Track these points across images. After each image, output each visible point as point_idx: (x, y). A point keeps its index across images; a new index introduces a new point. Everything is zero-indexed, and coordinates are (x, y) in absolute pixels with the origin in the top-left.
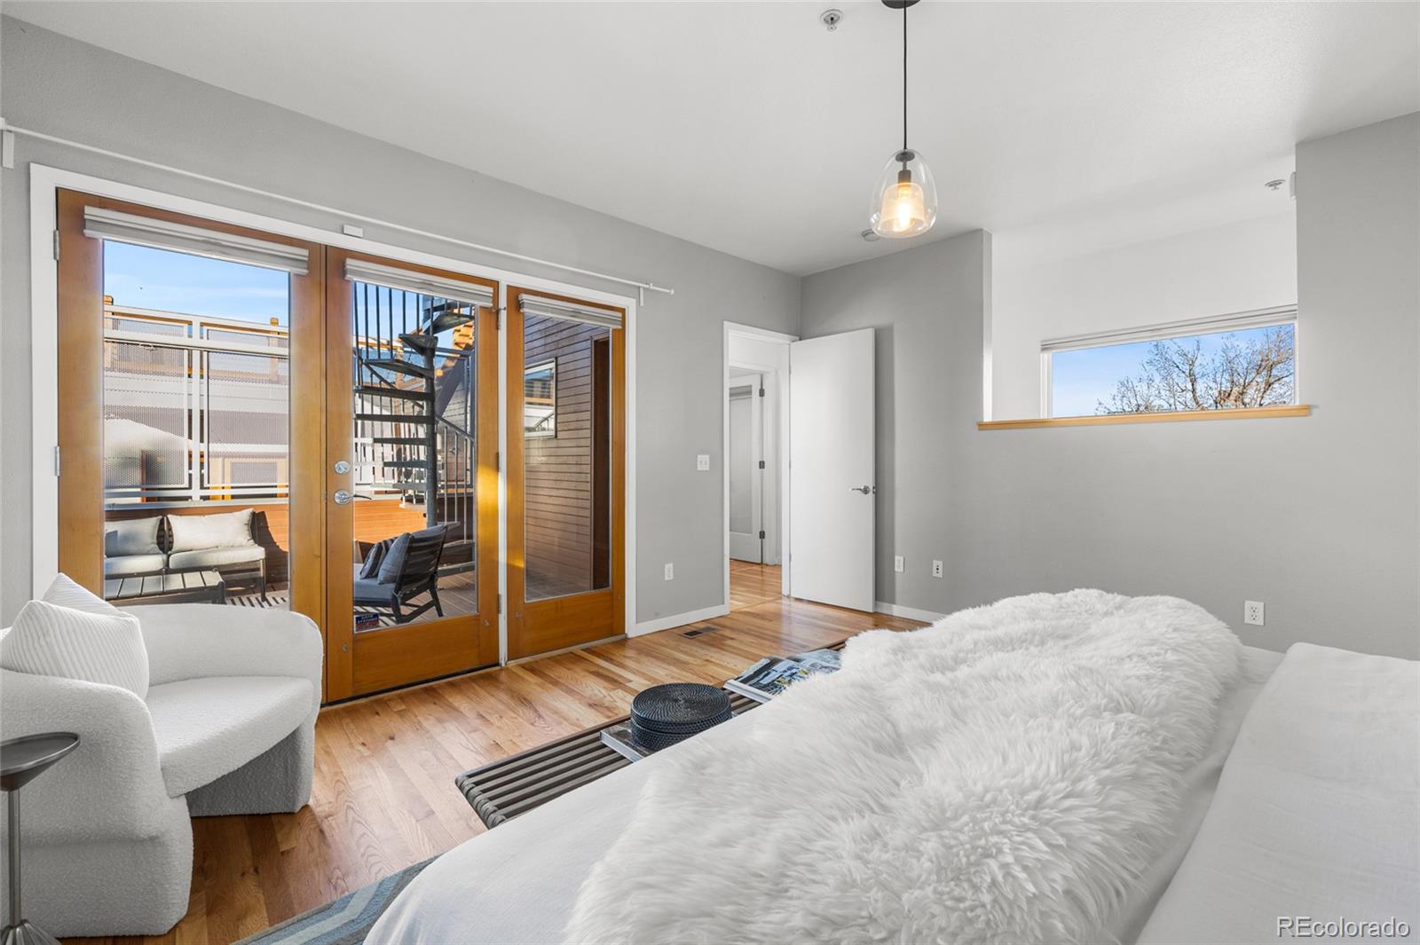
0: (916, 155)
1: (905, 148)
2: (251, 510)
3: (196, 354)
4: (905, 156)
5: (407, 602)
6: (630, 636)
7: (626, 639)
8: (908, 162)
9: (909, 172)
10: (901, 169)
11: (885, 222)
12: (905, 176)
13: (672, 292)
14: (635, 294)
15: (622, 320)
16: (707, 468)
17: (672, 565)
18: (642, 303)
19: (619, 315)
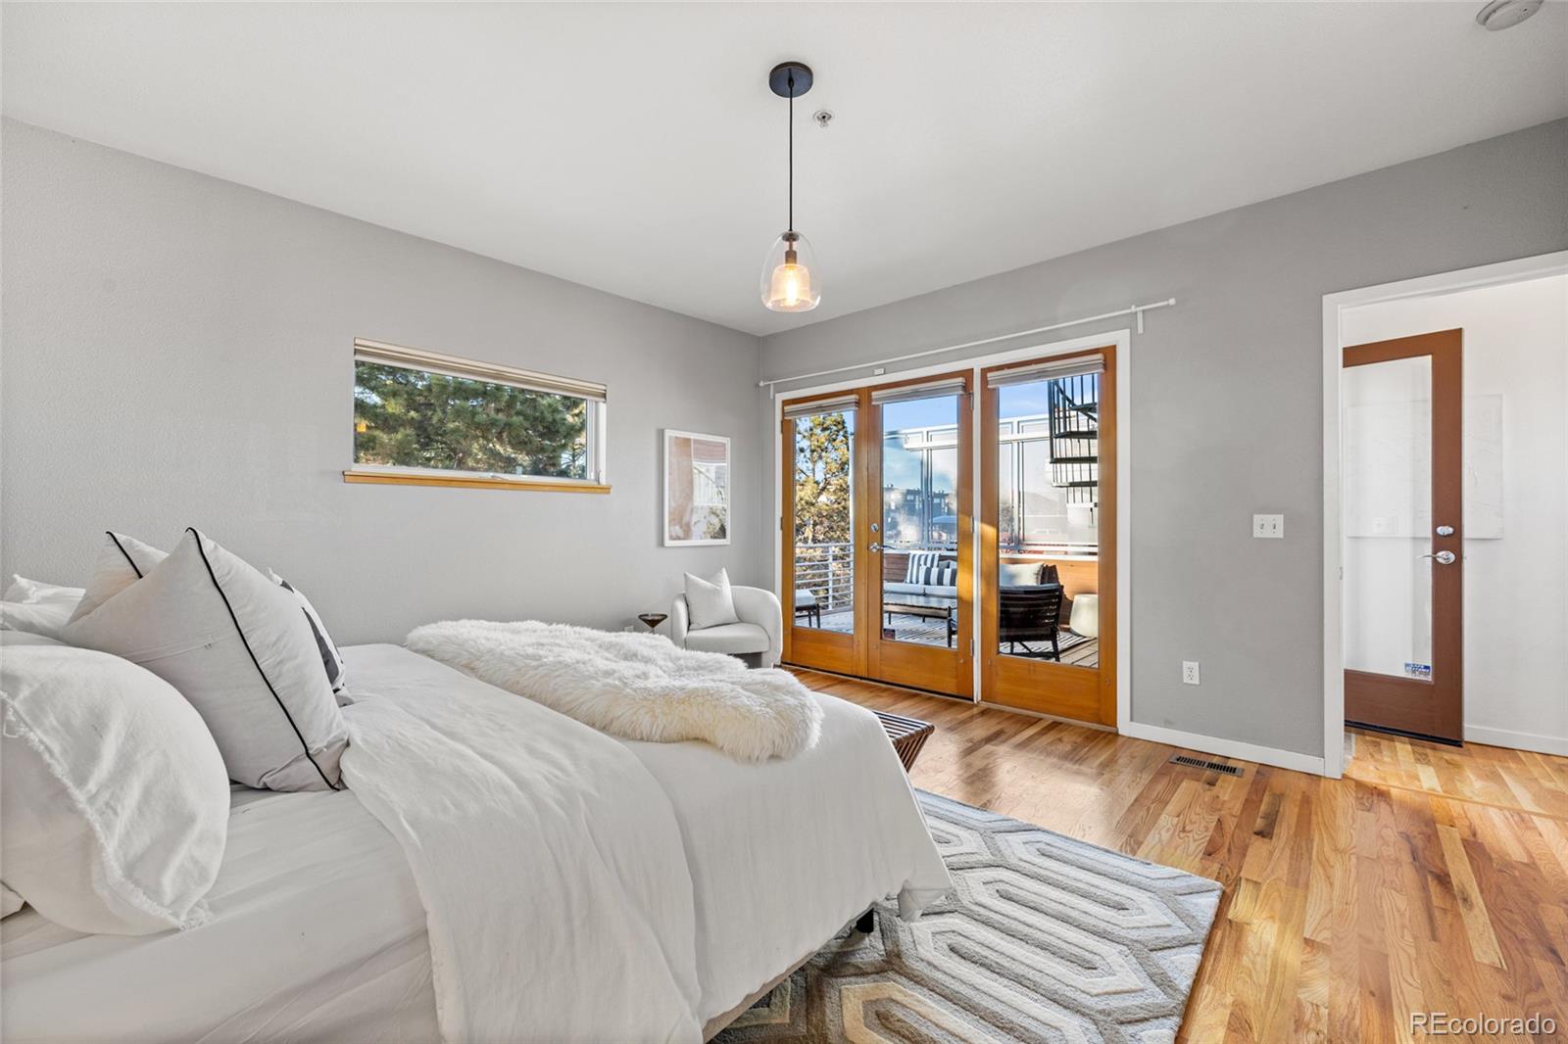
0: (800, 237)
1: (791, 230)
2: (1040, 564)
3: (1015, 444)
4: (790, 237)
5: (1025, 643)
6: (1120, 732)
7: (1117, 735)
8: (794, 243)
9: (795, 253)
10: (788, 249)
11: (776, 301)
12: (791, 256)
13: (1172, 301)
14: (1129, 322)
15: (1105, 360)
16: (1279, 533)
17: (1197, 664)
18: (1140, 330)
19: (1099, 356)
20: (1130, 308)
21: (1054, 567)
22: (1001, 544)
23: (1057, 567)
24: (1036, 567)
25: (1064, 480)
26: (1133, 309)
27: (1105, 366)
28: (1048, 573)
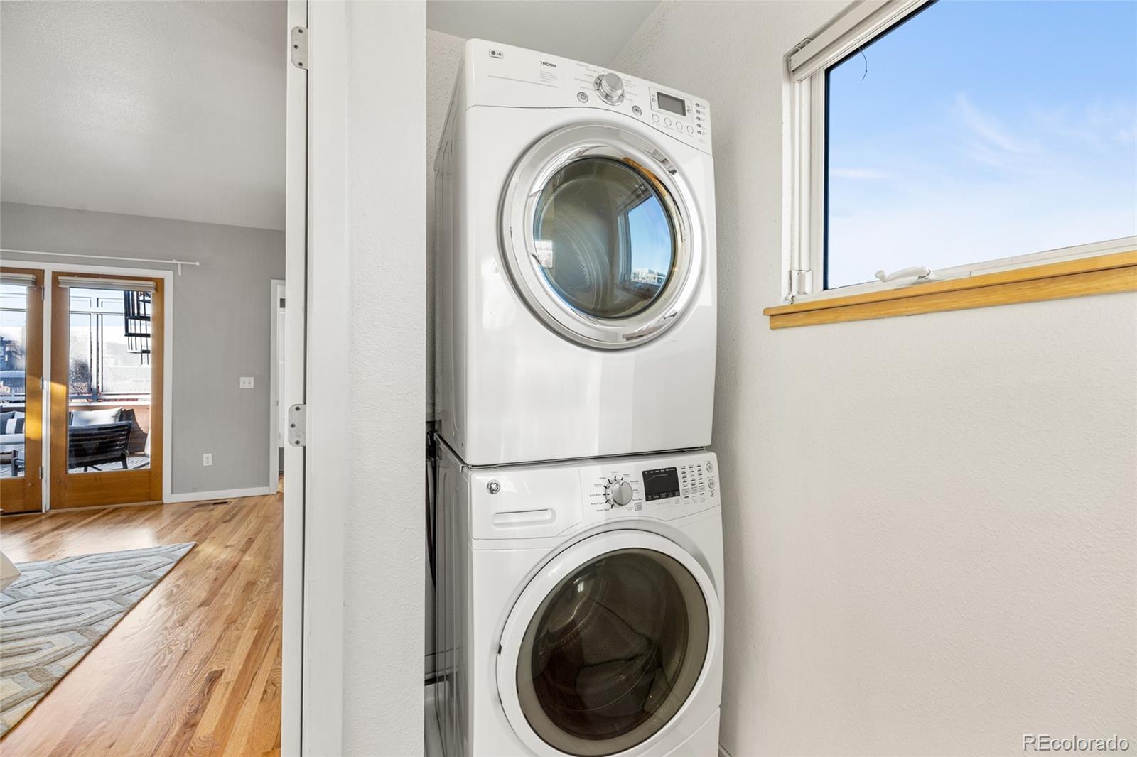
2: (120, 408)
6: (164, 502)
7: (162, 504)
13: (197, 264)
14: (173, 268)
15: (156, 285)
16: (252, 386)
17: (211, 455)
18: (180, 273)
19: (152, 283)
20: (172, 260)
21: (133, 410)
22: (70, 395)
23: (135, 411)
24: (114, 411)
25: (139, 347)
26: (174, 262)
27: (156, 289)
28: (127, 415)
